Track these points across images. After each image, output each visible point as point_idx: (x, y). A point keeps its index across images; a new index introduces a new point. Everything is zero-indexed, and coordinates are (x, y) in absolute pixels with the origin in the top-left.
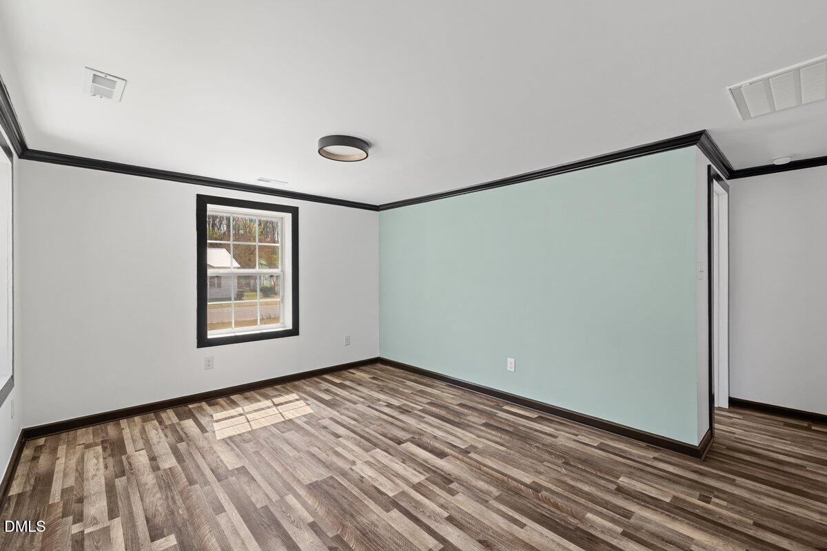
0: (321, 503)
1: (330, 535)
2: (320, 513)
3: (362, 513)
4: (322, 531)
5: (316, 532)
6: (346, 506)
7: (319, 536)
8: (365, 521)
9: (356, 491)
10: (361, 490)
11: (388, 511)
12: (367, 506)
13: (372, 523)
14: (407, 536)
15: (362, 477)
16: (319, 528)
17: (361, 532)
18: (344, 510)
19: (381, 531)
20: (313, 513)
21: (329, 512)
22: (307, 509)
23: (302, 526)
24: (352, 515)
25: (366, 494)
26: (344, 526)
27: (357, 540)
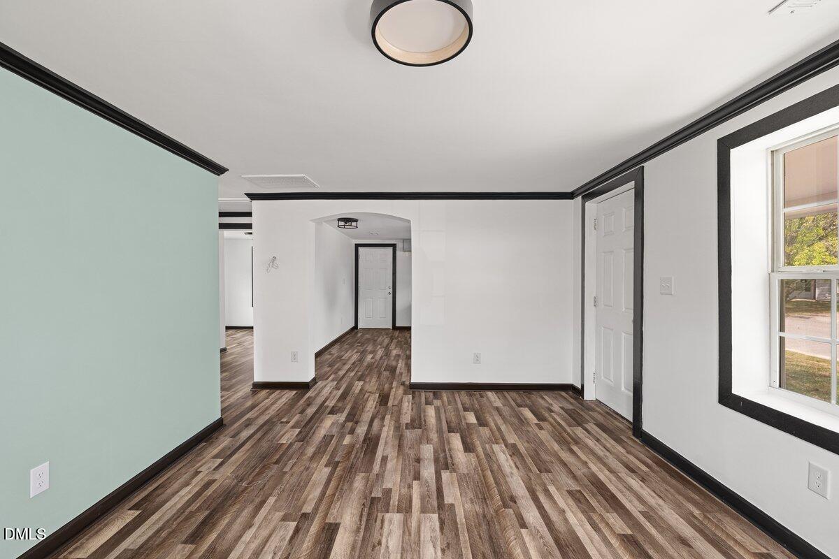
0: (507, 543)
1: (511, 511)
2: (512, 533)
3: (475, 514)
4: (516, 516)
5: (522, 519)
6: (484, 527)
7: (521, 515)
8: (477, 508)
9: (464, 537)
10: (457, 535)
11: (453, 505)
12: (465, 517)
13: (472, 503)
14: (457, 485)
15: (443, 551)
16: (518, 520)
17: (486, 502)
18: (488, 524)
19: (470, 495)
20: (519, 537)
21: (504, 529)
22: (524, 543)
23: (533, 529)
24: (484, 516)
25: (457, 529)
26: (496, 511)
27: (492, 499)
